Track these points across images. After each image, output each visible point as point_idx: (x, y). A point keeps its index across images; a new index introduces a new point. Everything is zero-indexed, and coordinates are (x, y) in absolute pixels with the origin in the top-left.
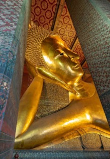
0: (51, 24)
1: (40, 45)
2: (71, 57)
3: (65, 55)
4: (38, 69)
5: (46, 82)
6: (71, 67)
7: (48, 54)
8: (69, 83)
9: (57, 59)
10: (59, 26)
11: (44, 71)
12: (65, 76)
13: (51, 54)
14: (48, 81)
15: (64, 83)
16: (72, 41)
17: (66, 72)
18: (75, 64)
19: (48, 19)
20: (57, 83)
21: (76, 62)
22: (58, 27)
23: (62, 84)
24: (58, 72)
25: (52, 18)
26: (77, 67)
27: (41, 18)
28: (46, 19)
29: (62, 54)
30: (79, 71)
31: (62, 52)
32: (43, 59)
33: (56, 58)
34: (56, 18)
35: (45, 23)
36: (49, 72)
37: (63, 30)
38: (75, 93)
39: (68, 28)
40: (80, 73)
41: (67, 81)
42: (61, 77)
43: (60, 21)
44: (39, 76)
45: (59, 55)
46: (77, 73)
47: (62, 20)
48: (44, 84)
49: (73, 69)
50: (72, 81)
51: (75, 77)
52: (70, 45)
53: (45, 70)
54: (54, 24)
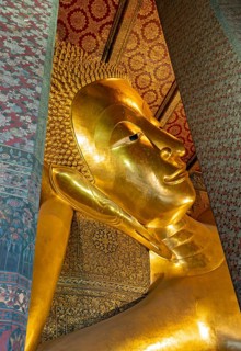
0: (105, 36)
1: (70, 103)
2: (160, 147)
3: (144, 139)
4: (57, 177)
5: (82, 218)
6: (161, 179)
7: (92, 133)
8: (152, 225)
9: (118, 152)
10: (129, 47)
11: (76, 183)
12: (140, 203)
13: (102, 134)
14: (86, 216)
15: (138, 224)
16: (165, 92)
17: (146, 191)
18: (171, 169)
19: (98, 20)
20: (113, 223)
21: (175, 164)
22: (124, 49)
23: (130, 225)
24: (120, 189)
25: (109, 19)
26: (177, 178)
27: (74, 16)
28: (90, 20)
29: (135, 137)
30: (183, 189)
31: (135, 130)
32: (75, 147)
33: (116, 148)
34: (121, 21)
35: (88, 30)
36: (93, 188)
37: (139, 58)
38: (168, 256)
39: (157, 54)
40: (184, 197)
41: (145, 217)
42: (130, 206)
43: (132, 32)
44: (60, 197)
45: (126, 140)
46: (178, 196)
47: (137, 29)
48: (74, 224)
49: (165, 184)
50: (161, 217)
51: (170, 207)
52: (158, 102)
53: (81, 181)
54: (115, 38)
